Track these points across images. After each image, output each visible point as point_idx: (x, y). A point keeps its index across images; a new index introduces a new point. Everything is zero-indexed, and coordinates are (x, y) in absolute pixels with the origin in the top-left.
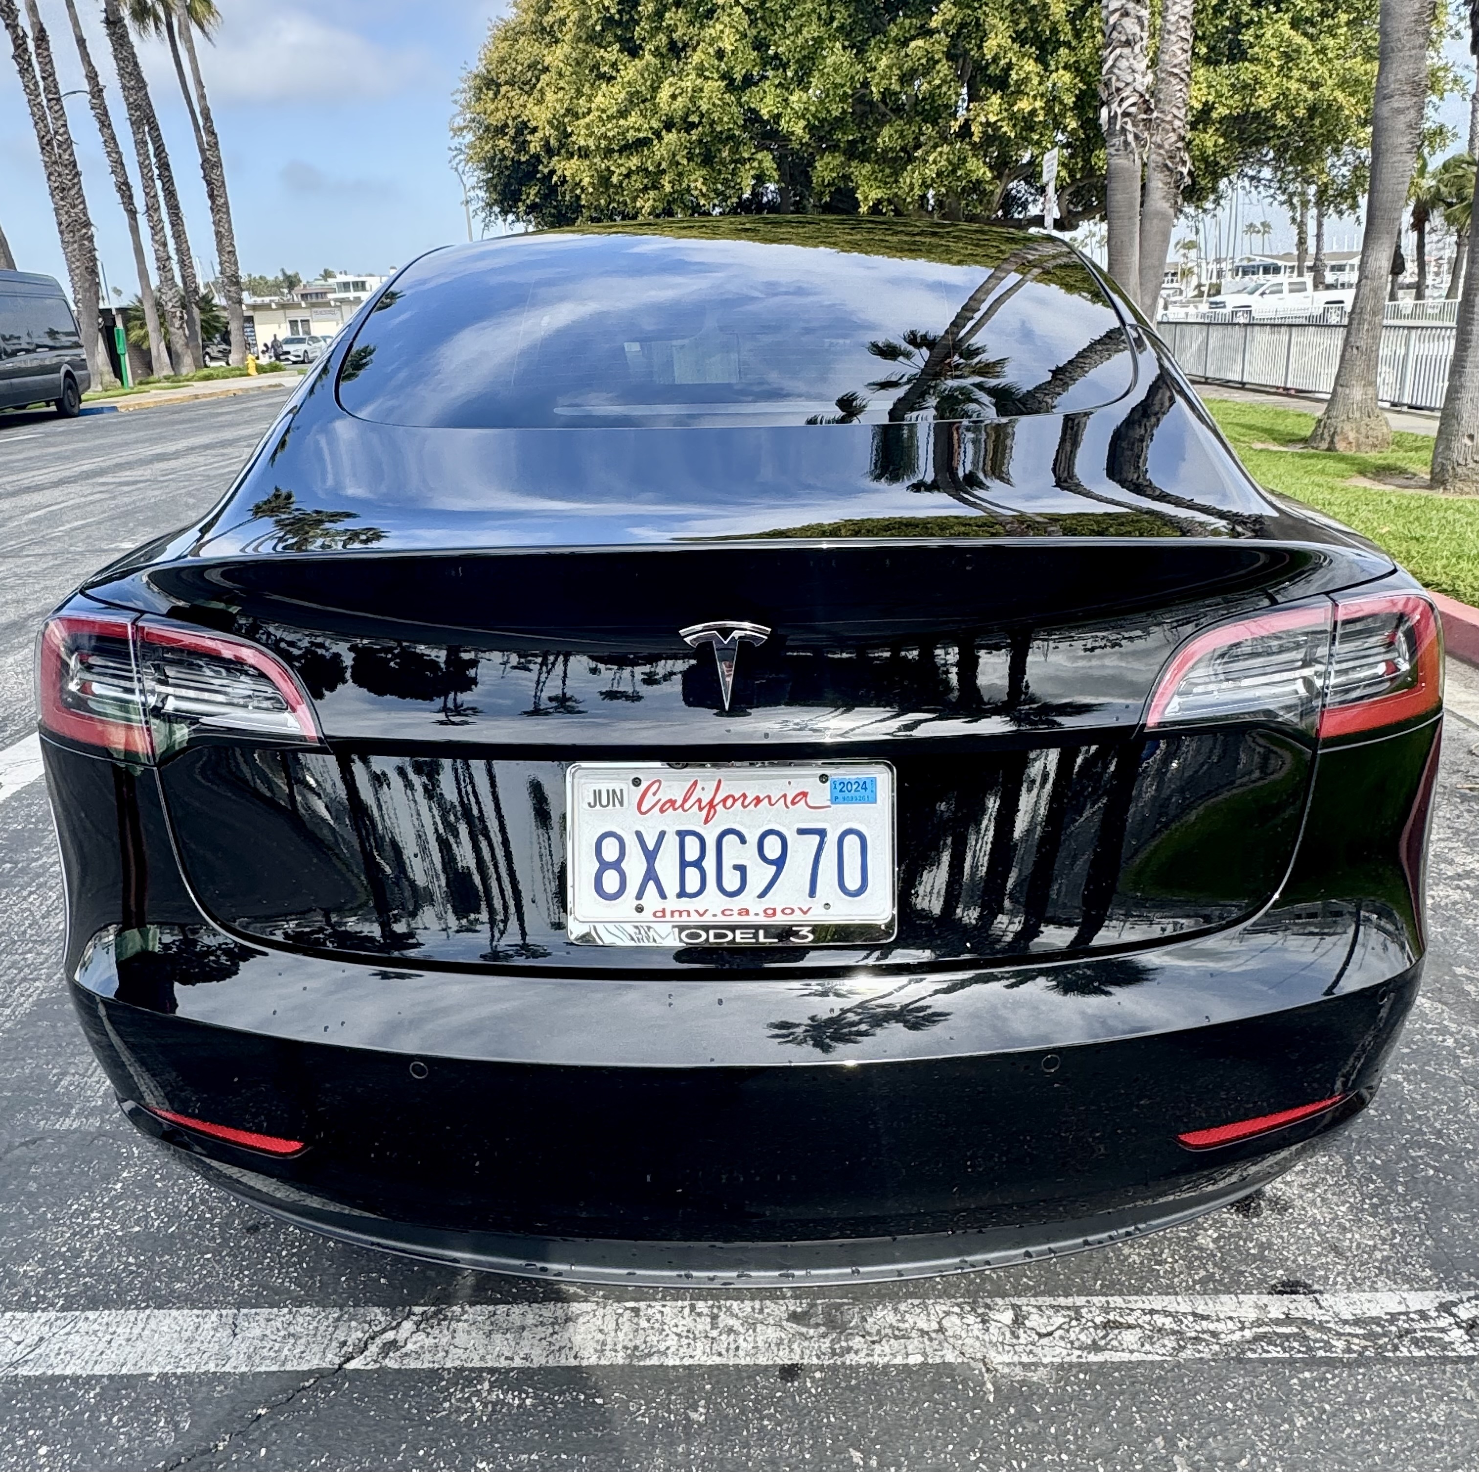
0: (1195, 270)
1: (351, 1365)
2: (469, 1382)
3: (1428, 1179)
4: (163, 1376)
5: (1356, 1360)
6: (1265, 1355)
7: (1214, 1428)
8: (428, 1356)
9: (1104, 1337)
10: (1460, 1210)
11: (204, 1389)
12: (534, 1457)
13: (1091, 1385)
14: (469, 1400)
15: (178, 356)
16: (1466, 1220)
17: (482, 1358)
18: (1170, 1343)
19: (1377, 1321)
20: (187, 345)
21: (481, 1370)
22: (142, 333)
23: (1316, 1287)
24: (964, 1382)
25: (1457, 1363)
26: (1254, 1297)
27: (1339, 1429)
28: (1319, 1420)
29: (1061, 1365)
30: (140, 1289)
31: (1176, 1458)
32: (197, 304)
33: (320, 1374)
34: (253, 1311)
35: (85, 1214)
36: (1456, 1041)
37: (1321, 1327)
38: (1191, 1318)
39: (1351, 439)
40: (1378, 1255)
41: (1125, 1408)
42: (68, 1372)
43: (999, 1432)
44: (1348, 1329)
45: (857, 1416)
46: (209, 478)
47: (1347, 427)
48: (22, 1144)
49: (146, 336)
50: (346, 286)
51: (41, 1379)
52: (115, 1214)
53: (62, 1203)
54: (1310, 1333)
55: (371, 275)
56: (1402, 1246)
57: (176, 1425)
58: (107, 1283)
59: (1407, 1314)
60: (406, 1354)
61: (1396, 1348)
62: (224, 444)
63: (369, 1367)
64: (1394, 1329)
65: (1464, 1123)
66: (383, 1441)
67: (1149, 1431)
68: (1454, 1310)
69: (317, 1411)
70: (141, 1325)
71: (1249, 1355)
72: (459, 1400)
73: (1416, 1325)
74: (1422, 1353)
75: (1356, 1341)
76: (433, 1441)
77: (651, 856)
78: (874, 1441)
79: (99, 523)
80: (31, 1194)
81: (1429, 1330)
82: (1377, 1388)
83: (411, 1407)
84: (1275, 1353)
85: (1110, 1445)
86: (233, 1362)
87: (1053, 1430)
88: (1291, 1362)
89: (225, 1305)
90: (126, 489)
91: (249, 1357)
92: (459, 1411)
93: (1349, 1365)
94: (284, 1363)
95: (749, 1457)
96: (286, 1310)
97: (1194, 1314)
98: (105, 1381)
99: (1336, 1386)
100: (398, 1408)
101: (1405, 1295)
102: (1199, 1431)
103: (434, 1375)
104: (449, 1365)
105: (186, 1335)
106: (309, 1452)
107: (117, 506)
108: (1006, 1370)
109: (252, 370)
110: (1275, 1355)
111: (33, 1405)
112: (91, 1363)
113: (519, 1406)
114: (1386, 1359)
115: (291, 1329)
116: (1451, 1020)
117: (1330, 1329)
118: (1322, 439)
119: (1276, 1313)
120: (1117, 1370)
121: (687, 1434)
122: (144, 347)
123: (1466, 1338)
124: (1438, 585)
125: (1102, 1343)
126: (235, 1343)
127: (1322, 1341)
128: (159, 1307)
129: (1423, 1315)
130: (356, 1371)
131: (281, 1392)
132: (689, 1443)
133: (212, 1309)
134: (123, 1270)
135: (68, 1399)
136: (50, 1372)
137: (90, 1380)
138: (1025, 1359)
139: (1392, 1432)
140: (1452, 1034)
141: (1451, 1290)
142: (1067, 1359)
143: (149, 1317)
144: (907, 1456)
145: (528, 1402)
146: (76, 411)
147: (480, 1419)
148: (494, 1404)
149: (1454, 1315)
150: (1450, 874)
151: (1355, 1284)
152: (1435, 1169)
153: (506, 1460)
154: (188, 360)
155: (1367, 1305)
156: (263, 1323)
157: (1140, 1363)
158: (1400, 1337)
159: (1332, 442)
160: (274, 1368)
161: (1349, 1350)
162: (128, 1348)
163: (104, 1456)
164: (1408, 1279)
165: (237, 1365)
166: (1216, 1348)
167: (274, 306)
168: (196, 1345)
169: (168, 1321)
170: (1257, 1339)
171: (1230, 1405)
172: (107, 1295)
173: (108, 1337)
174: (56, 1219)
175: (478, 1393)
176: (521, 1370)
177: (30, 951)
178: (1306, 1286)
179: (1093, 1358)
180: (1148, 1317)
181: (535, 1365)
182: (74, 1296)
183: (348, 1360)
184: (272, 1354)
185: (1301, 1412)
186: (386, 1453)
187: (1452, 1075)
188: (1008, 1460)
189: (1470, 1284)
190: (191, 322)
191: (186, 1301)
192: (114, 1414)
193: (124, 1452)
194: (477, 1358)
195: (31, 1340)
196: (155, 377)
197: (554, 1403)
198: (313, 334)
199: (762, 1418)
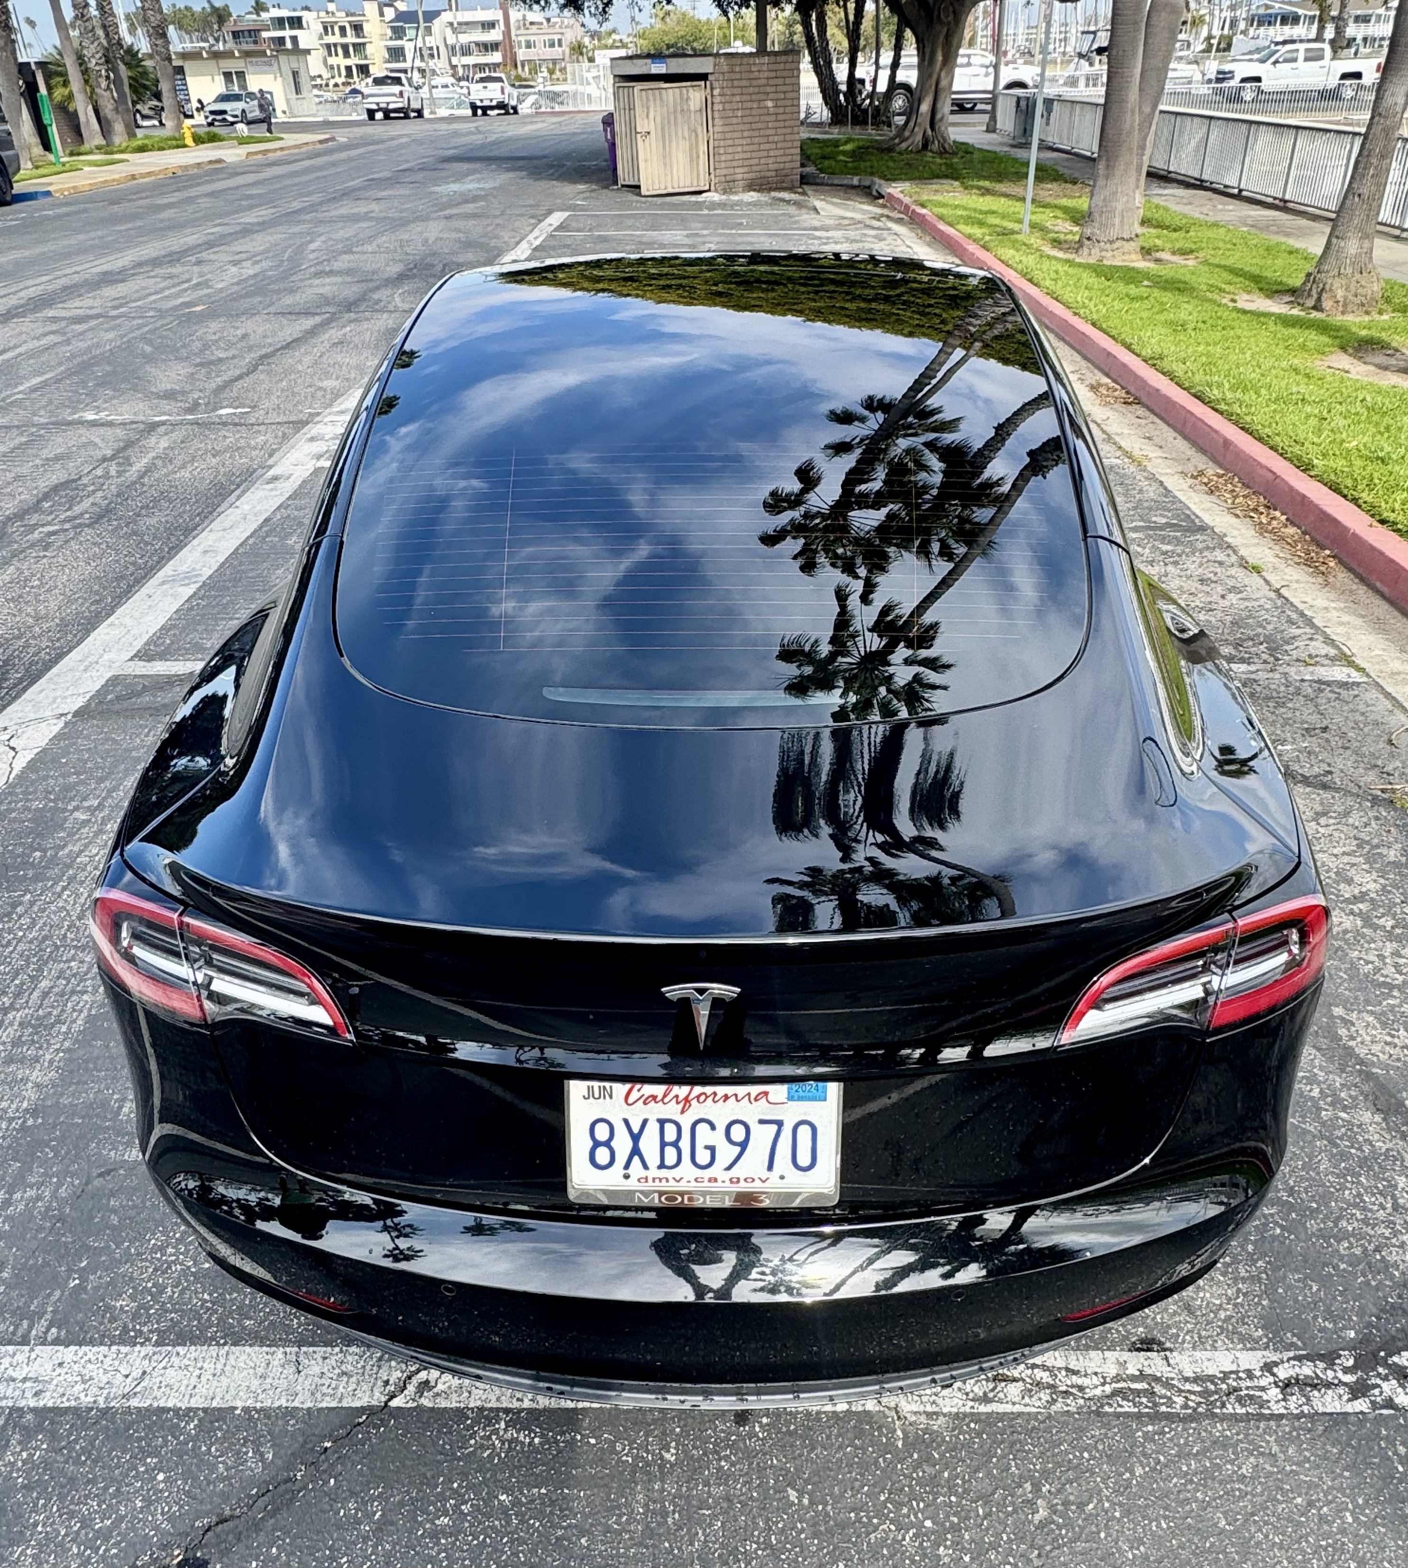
0: (1207, 18)
1: (394, 1403)
2: (489, 1421)
3: (1274, 1238)
4: (246, 1410)
5: (1190, 1415)
6: (1119, 1410)
7: (1071, 1474)
8: (454, 1396)
9: (992, 1390)
10: (1296, 1271)
11: (280, 1422)
12: (543, 1491)
13: (979, 1434)
14: (489, 1438)
15: (108, 122)
16: (1299, 1280)
17: (498, 1399)
18: (1045, 1396)
19: (1211, 1379)
20: (116, 109)
21: (498, 1410)
22: (66, 92)
23: (1168, 1345)
24: (879, 1428)
25: (1269, 1420)
26: (1116, 1354)
27: (1169, 1478)
28: (1153, 1470)
29: (957, 1414)
30: (218, 1325)
31: (1039, 1501)
32: (122, 59)
33: (370, 1411)
34: (311, 1349)
35: (162, 1249)
36: (1321, 1092)
37: (1167, 1384)
38: (1064, 1373)
39: (1339, 298)
40: (1222, 1315)
41: (1004, 1456)
42: (170, 1404)
43: (904, 1475)
44: (1188, 1386)
45: (794, 1458)
46: (162, 314)
47: (1337, 283)
48: (100, 1175)
49: (71, 96)
50: (280, 22)
51: (150, 1411)
52: (187, 1251)
53: (140, 1237)
54: (1158, 1389)
55: (307, 8)
56: (1242, 1306)
57: (262, 1455)
58: (190, 1320)
59: (1236, 1372)
60: (438, 1394)
61: (1223, 1405)
62: (174, 258)
63: (410, 1405)
64: (1224, 1386)
65: (1314, 1180)
66: (424, 1474)
67: (1020, 1477)
68: (1275, 1370)
69: (371, 1446)
70: (223, 1361)
71: (1107, 1409)
72: (482, 1438)
73: (1243, 1384)
74: (1243, 1411)
75: (1193, 1397)
76: (464, 1475)
77: (636, 1138)
78: (807, 1482)
79: (58, 381)
80: (113, 1228)
81: (1252, 1388)
82: (1203, 1441)
83: (445, 1443)
84: (1128, 1407)
85: (990, 1489)
86: (300, 1398)
87: (946, 1475)
88: (1139, 1416)
89: (286, 1343)
90: (79, 328)
91: (313, 1394)
92: (483, 1447)
93: (1184, 1420)
94: (340, 1400)
95: (709, 1494)
96: (337, 1349)
97: (1067, 1369)
98: (200, 1413)
99: (1171, 1440)
100: (434, 1444)
101: (1238, 1354)
102: (1059, 1478)
103: (460, 1414)
104: (471, 1405)
105: (260, 1371)
106: (368, 1482)
107: (73, 356)
108: (913, 1418)
109: (189, 141)
110: (1127, 1409)
111: (147, 1435)
112: (187, 1397)
113: (530, 1444)
114: (1215, 1415)
115: (343, 1368)
116: (1321, 1068)
117: (1173, 1386)
118: (1309, 295)
119: (1132, 1370)
120: (1002, 1420)
121: (661, 1472)
122: (71, 109)
123: (1280, 1396)
124: (1395, 523)
125: (991, 1395)
126: (300, 1380)
127: (1165, 1397)
128: (235, 1344)
129: (1250, 1374)
130: (399, 1408)
131: (341, 1427)
132: (663, 1481)
133: (277, 1346)
134: (202, 1306)
135: (174, 1430)
136: (155, 1405)
137: (190, 1412)
138: (929, 1409)
139: (1209, 1482)
140: (1319, 1083)
141: (1275, 1350)
142: (962, 1410)
143: (228, 1354)
144: (831, 1495)
145: (537, 1440)
146: (8, 198)
147: (499, 1455)
148: (510, 1442)
149: (1274, 1375)
150: (1347, 896)
151: (1200, 1343)
152: (1282, 1228)
153: (522, 1493)
154: (119, 127)
155: (1206, 1363)
156: (320, 1360)
157: (1020, 1414)
158: (1229, 1394)
159: (1319, 299)
160: (334, 1404)
161: (1186, 1406)
162: (215, 1383)
163: (208, 1484)
164: (1243, 1339)
165: (303, 1401)
166: (1081, 1402)
167: (205, 55)
168: (269, 1380)
169: (244, 1357)
170: (1115, 1393)
171: (1086, 1455)
172: (191, 1331)
173: (197, 1372)
174: (139, 1254)
175: (496, 1432)
176: (530, 1411)
177: (73, 959)
178: (1160, 1343)
179: (983, 1409)
180: (1029, 1372)
181: (541, 1406)
182: (164, 1332)
183: (392, 1397)
184: (330, 1391)
185: (1141, 1462)
186: (428, 1485)
187: (1312, 1129)
188: (910, 1501)
189: (1293, 1344)
190: (118, 82)
191: (256, 1337)
192: (212, 1444)
193: (224, 1479)
194: (494, 1399)
195: (137, 1373)
196: (86, 147)
197: (557, 1442)
198: (250, 89)
199: (720, 1460)
